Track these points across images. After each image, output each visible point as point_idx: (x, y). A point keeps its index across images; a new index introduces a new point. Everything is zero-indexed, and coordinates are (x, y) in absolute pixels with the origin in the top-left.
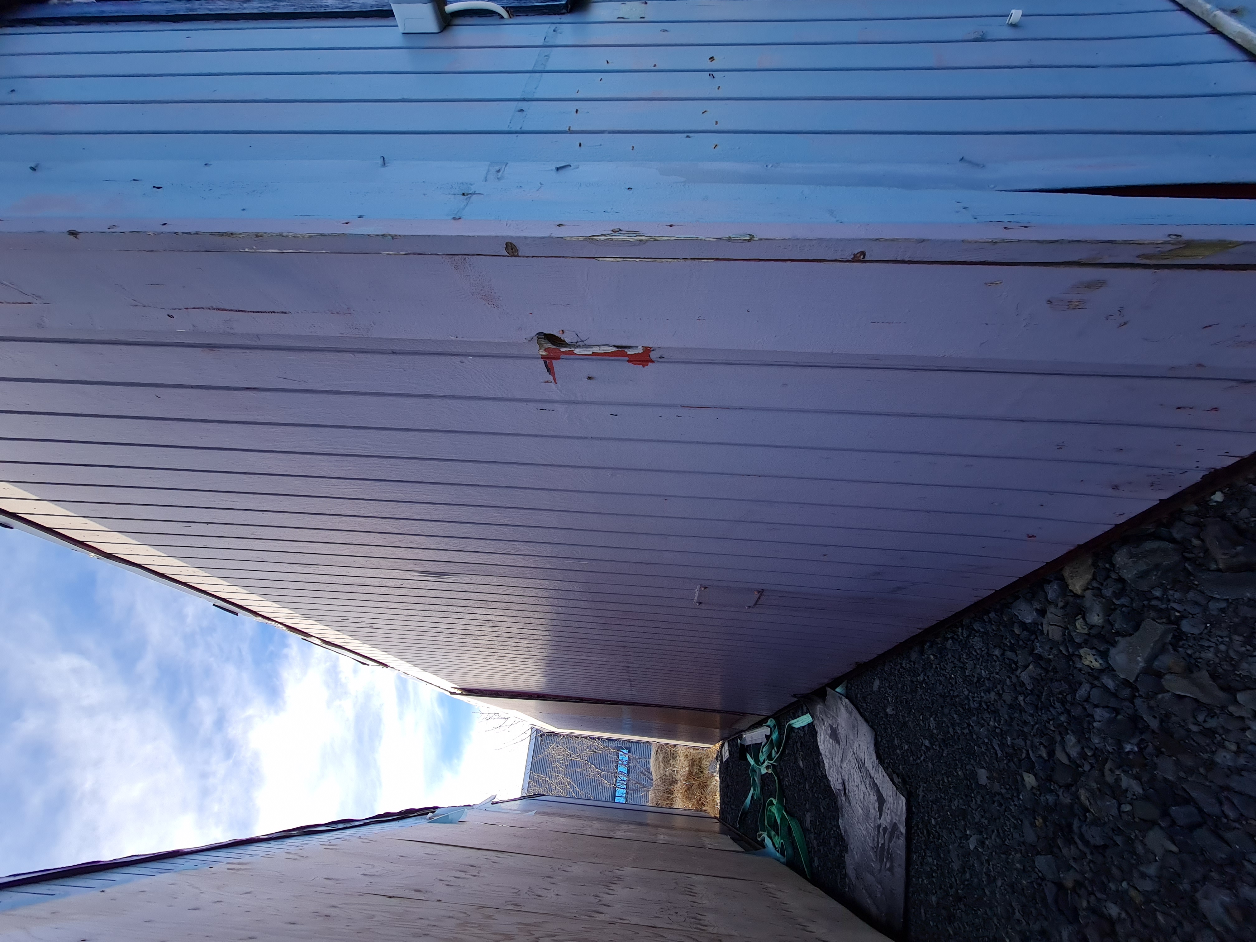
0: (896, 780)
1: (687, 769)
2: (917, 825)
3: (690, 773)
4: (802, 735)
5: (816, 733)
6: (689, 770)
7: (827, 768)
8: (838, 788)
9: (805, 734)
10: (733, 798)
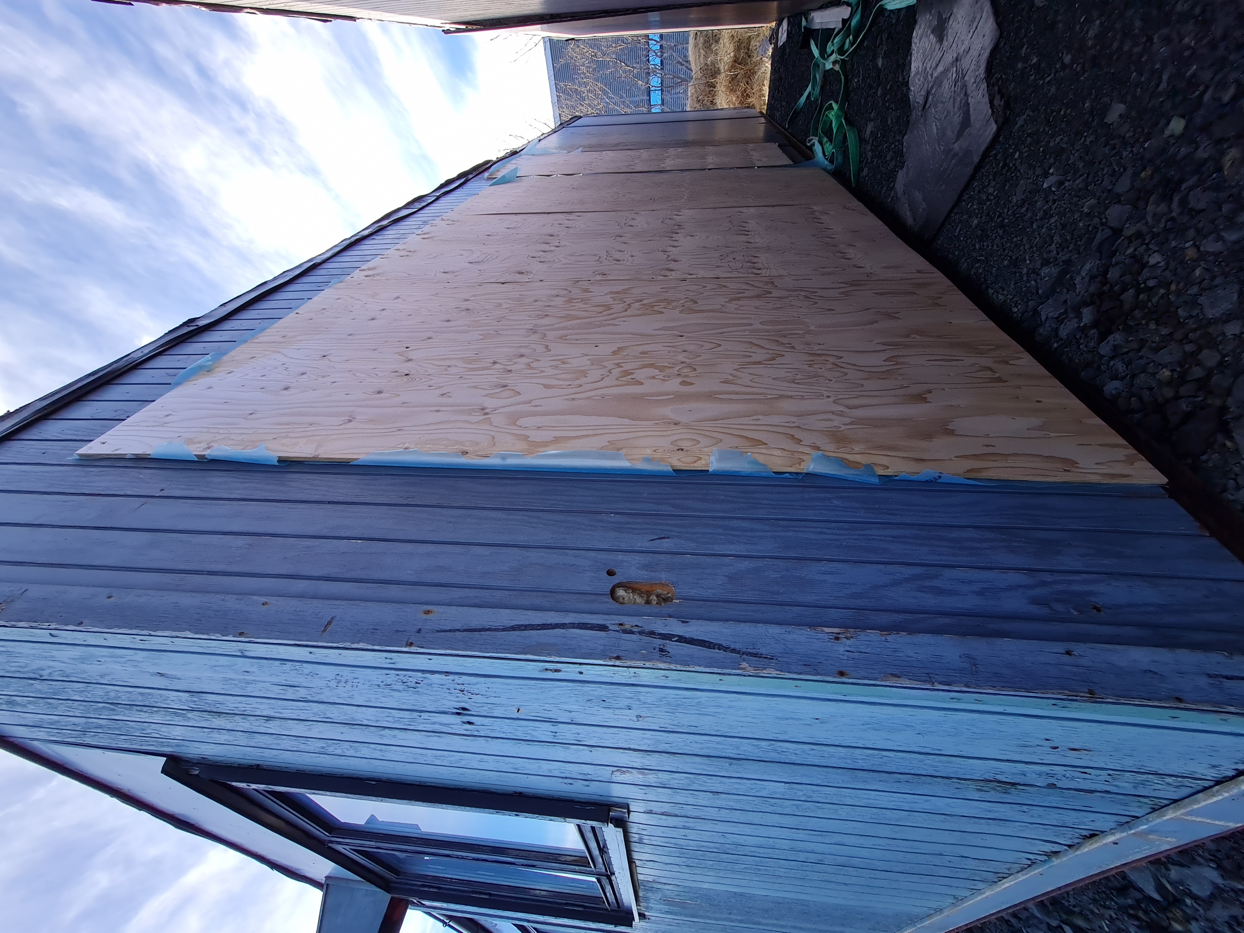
0: (997, 102)
1: (732, 54)
2: (996, 155)
3: (736, 61)
4: (894, 22)
5: (915, 22)
6: (735, 56)
7: (912, 75)
8: (917, 100)
9: (898, 20)
10: (785, 94)
